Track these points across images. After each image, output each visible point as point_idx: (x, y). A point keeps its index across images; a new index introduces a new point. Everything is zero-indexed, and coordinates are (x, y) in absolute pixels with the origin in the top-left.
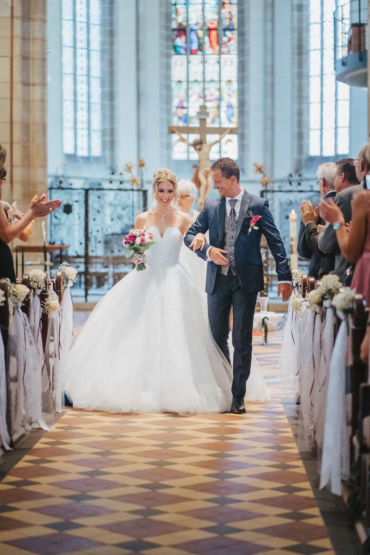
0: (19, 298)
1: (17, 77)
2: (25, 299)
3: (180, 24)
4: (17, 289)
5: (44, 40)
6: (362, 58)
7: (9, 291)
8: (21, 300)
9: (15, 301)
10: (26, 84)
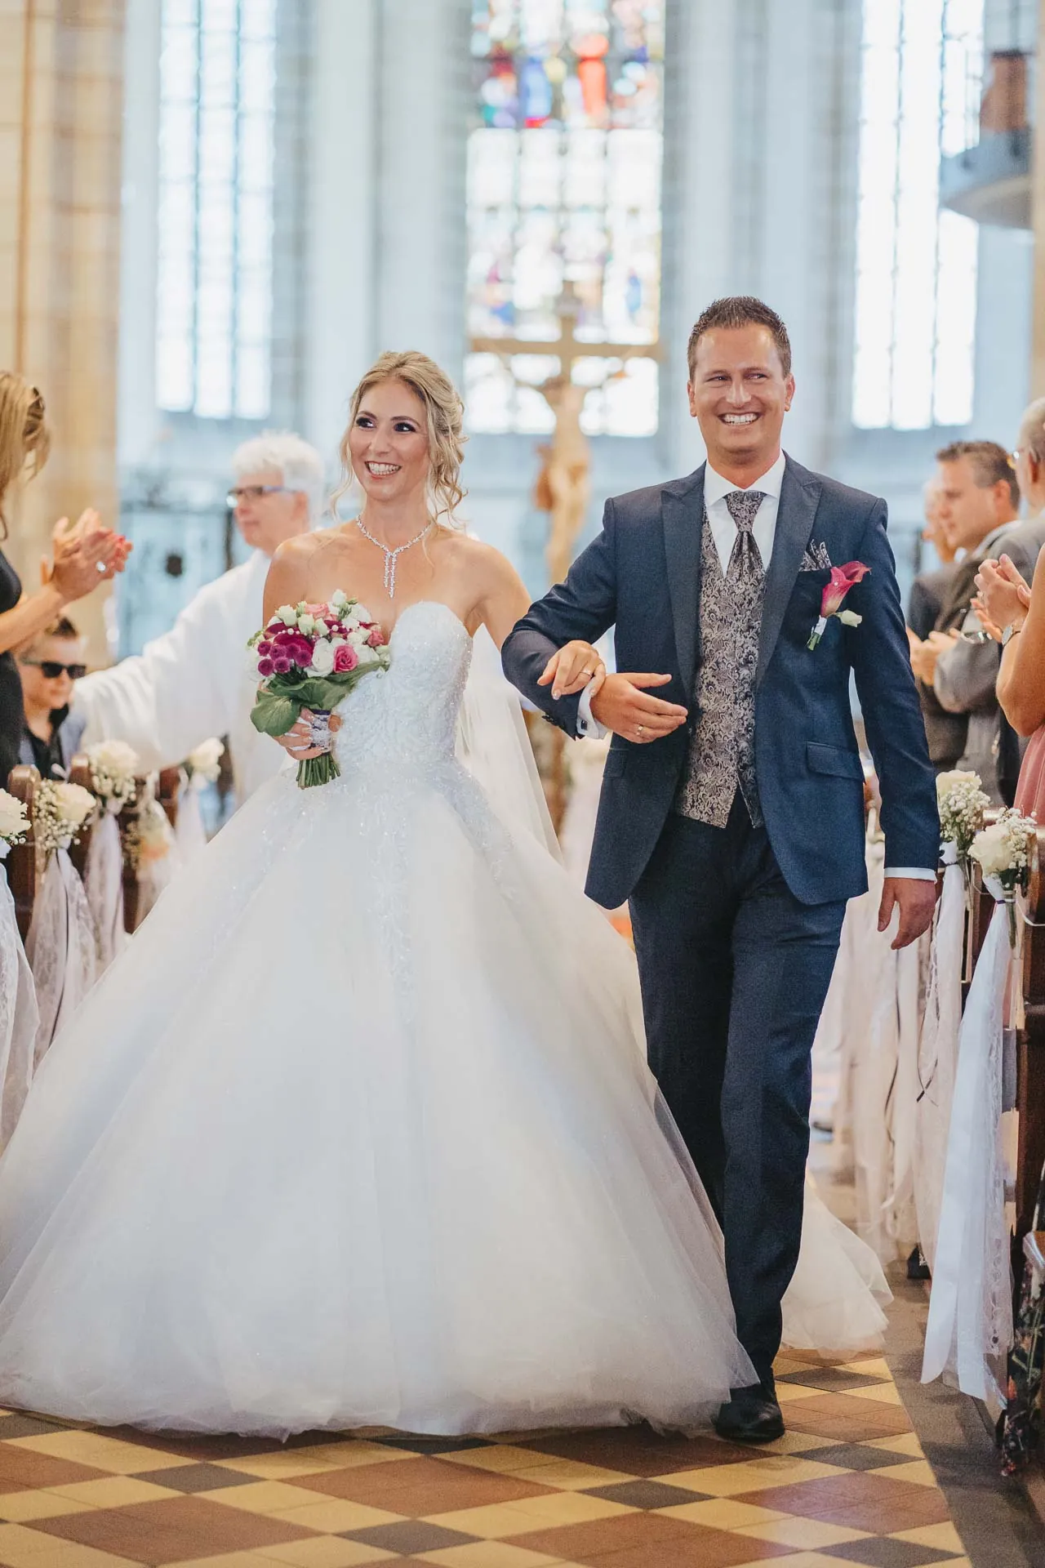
0: (65, 822)
1: (41, 188)
2: (81, 826)
3: (497, 44)
4: (58, 798)
5: (117, 83)
6: (1019, 146)
7: (37, 803)
8: (70, 830)
9: (52, 831)
10: (65, 207)
